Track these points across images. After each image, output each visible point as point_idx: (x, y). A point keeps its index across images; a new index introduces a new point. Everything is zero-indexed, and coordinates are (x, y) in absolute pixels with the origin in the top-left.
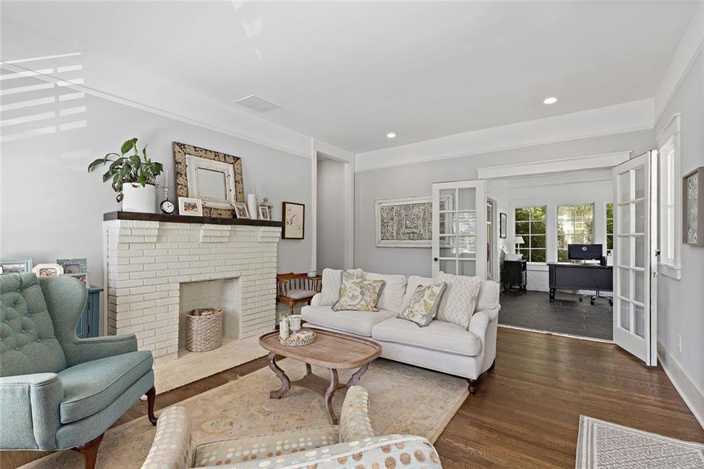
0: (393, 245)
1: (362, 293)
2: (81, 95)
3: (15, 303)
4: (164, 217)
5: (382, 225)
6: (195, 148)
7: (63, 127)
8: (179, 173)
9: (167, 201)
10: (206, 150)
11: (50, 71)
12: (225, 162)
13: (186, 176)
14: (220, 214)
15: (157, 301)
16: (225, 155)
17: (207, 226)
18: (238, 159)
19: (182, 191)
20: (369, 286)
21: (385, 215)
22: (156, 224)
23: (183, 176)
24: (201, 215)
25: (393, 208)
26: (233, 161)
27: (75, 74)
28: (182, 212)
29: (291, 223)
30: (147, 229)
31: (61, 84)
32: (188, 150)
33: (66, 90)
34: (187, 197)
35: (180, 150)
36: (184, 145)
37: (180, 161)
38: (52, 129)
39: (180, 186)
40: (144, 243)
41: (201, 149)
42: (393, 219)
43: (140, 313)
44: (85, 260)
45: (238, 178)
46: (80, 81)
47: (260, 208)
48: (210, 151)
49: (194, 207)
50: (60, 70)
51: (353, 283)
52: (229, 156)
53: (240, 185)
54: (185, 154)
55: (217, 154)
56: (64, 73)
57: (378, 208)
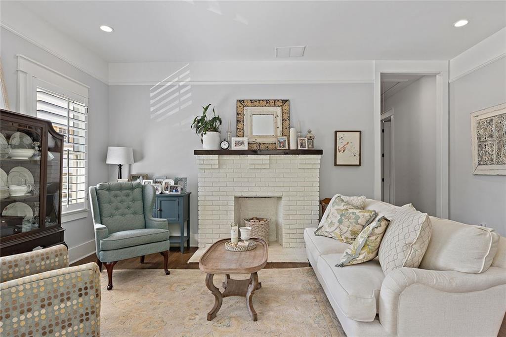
0: (492, 173)
1: (340, 222)
2: (189, 87)
3: (127, 195)
4: (221, 152)
5: (480, 146)
6: (251, 100)
7: (182, 107)
8: (239, 121)
9: (225, 141)
10: (260, 100)
11: (176, 79)
12: (275, 105)
13: (243, 122)
14: (267, 147)
15: (221, 206)
16: (275, 101)
17: (250, 157)
18: (286, 101)
19: (240, 133)
20: (351, 215)
21: (482, 132)
22: (216, 157)
23: (242, 122)
24: (247, 149)
25: (492, 120)
26: (281, 104)
27: (187, 76)
28: (233, 148)
29: (344, 151)
30: (212, 159)
31: (181, 84)
32: (246, 104)
33: (184, 86)
34: (243, 137)
35: (241, 105)
36: (243, 101)
37: (240, 112)
38: (177, 110)
39: (239, 130)
40: (212, 169)
41: (256, 101)
42: (491, 136)
43: (210, 212)
44: (186, 178)
45: (285, 117)
46: (189, 79)
47: (299, 139)
48: (263, 100)
49: (242, 143)
50: (181, 77)
51: (337, 209)
52: (278, 100)
53: (288, 122)
54: (244, 106)
55: (268, 101)
56: (182, 78)
57: (474, 125)
